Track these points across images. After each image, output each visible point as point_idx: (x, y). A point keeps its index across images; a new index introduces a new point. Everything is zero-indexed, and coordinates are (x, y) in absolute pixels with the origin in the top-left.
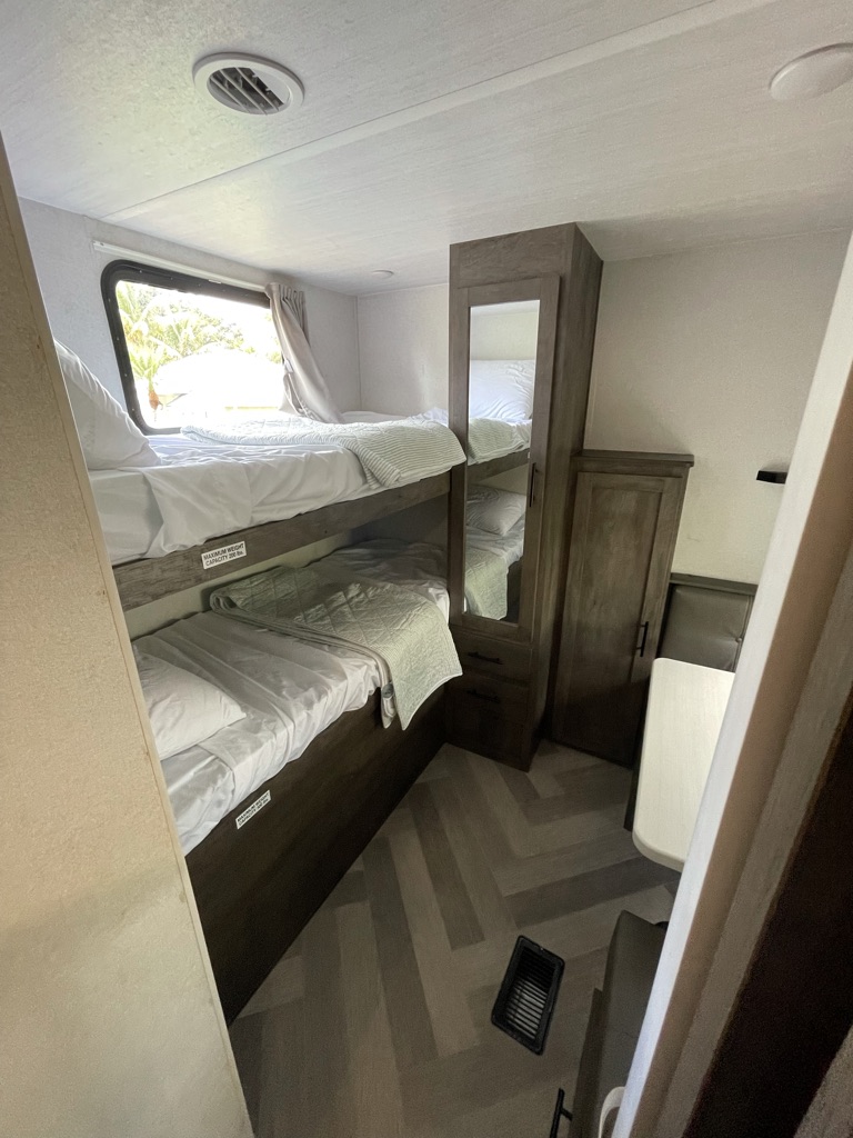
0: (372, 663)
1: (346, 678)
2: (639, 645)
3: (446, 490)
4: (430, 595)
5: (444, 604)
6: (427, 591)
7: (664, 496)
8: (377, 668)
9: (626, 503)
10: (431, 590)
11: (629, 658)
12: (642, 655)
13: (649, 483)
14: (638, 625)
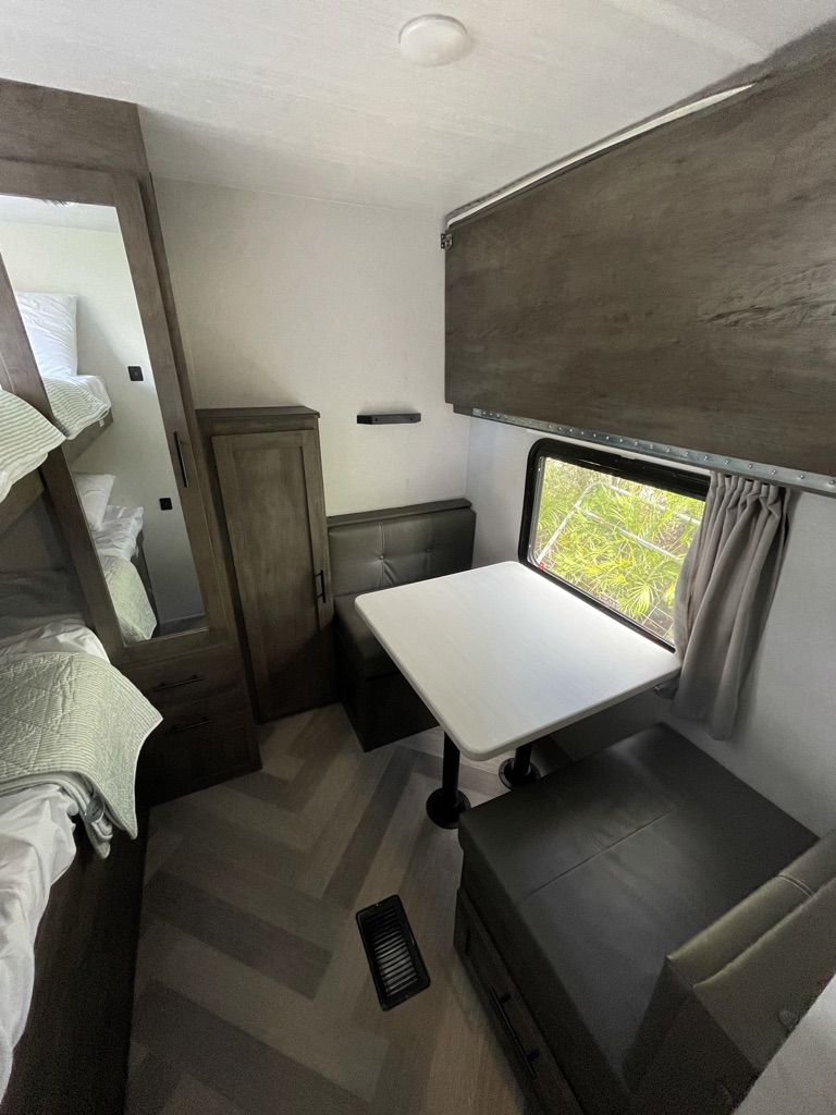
0: (53, 791)
1: (29, 845)
2: (319, 592)
3: (40, 489)
4: (66, 644)
5: (94, 647)
6: (56, 640)
7: (304, 449)
8: (63, 790)
9: (271, 462)
10: (62, 638)
11: (313, 609)
12: (324, 601)
13: (287, 438)
14: (314, 576)
